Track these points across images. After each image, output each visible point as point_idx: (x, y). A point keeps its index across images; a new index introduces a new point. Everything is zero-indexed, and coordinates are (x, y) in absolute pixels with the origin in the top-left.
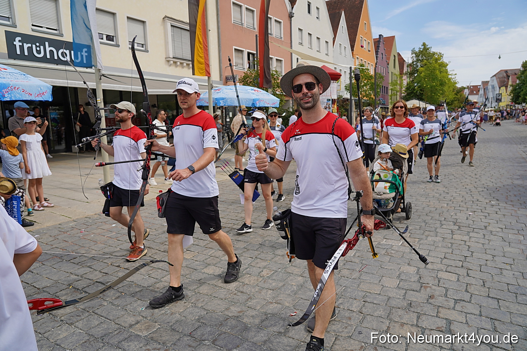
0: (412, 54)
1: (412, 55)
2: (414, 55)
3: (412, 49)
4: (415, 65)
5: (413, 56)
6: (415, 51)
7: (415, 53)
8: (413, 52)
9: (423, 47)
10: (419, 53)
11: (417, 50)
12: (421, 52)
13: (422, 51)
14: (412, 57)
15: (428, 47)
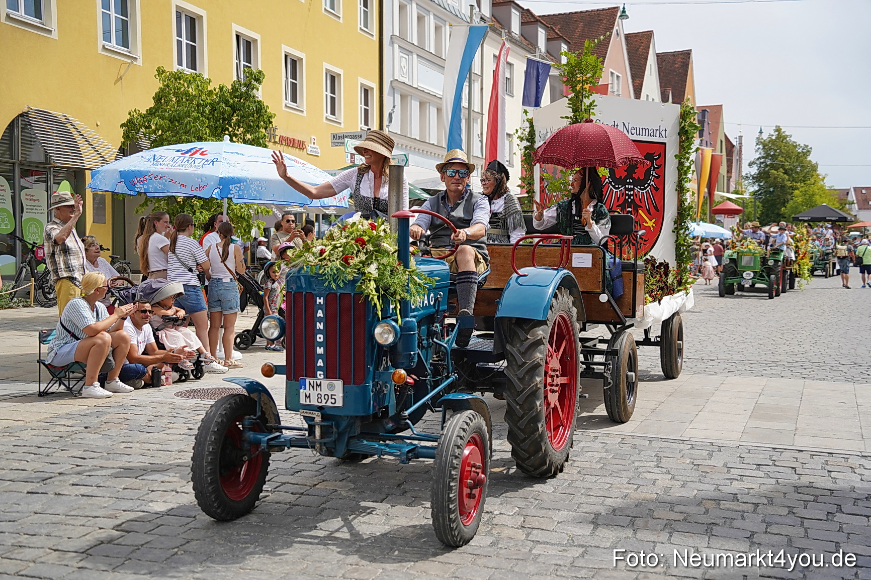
0: (757, 144)
1: (758, 146)
2: (761, 147)
3: (758, 136)
4: (763, 163)
5: (759, 148)
6: (762, 139)
7: (761, 142)
8: (759, 141)
9: (777, 133)
10: (769, 142)
11: (765, 137)
12: (771, 141)
13: (776, 141)
14: (756, 148)
15: (787, 133)
